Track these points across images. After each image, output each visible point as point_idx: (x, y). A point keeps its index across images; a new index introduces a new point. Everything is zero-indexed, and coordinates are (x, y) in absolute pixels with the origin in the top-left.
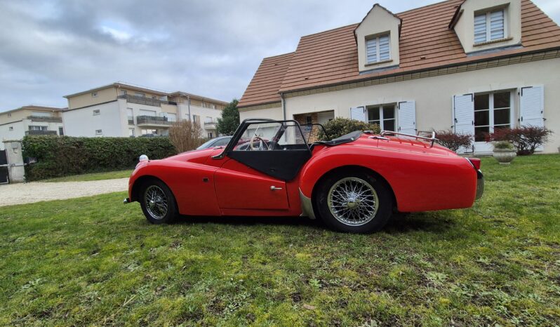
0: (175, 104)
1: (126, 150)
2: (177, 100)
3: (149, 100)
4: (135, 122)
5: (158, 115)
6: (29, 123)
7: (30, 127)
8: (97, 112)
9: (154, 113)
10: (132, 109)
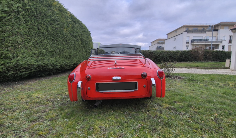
0: (217, 30)
1: (169, 56)
2: (218, 28)
3: (200, 30)
4: (190, 42)
5: (203, 38)
6: (157, 45)
7: (157, 46)
8: (175, 39)
9: (201, 37)
10: (189, 36)
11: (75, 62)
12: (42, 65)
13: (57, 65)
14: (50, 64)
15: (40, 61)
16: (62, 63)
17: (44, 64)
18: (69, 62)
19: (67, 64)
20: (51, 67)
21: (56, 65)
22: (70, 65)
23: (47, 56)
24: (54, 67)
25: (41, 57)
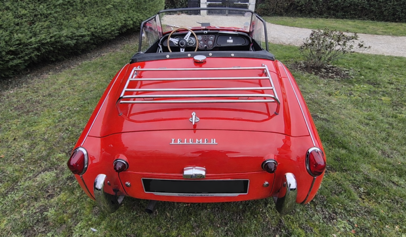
11: (121, 23)
12: (49, 40)
13: (83, 36)
14: (66, 36)
15: (40, 31)
16: (92, 30)
17: (51, 37)
18: (109, 25)
19: (106, 30)
20: (72, 42)
21: (80, 36)
22: (113, 31)
23: (53, 19)
24: (77, 39)
25: (41, 23)
